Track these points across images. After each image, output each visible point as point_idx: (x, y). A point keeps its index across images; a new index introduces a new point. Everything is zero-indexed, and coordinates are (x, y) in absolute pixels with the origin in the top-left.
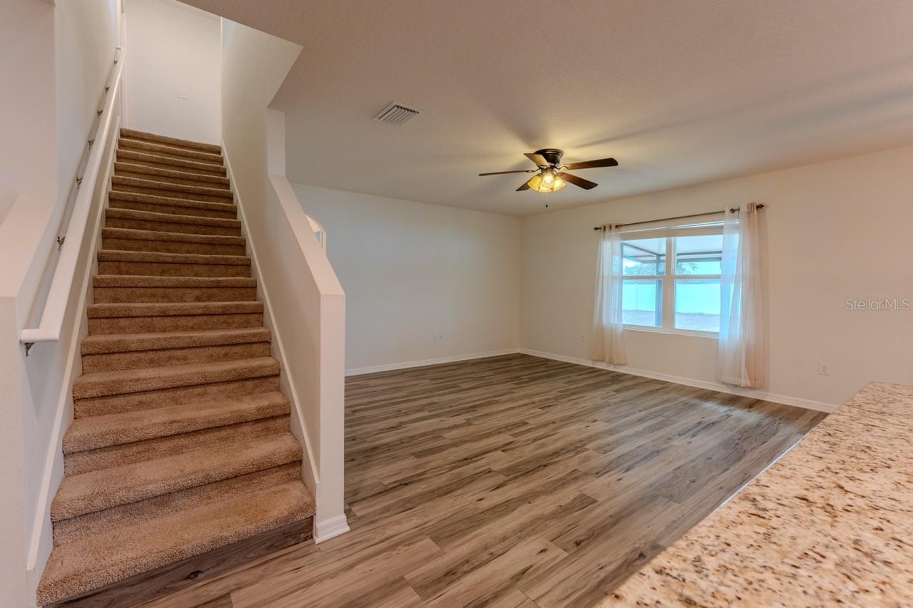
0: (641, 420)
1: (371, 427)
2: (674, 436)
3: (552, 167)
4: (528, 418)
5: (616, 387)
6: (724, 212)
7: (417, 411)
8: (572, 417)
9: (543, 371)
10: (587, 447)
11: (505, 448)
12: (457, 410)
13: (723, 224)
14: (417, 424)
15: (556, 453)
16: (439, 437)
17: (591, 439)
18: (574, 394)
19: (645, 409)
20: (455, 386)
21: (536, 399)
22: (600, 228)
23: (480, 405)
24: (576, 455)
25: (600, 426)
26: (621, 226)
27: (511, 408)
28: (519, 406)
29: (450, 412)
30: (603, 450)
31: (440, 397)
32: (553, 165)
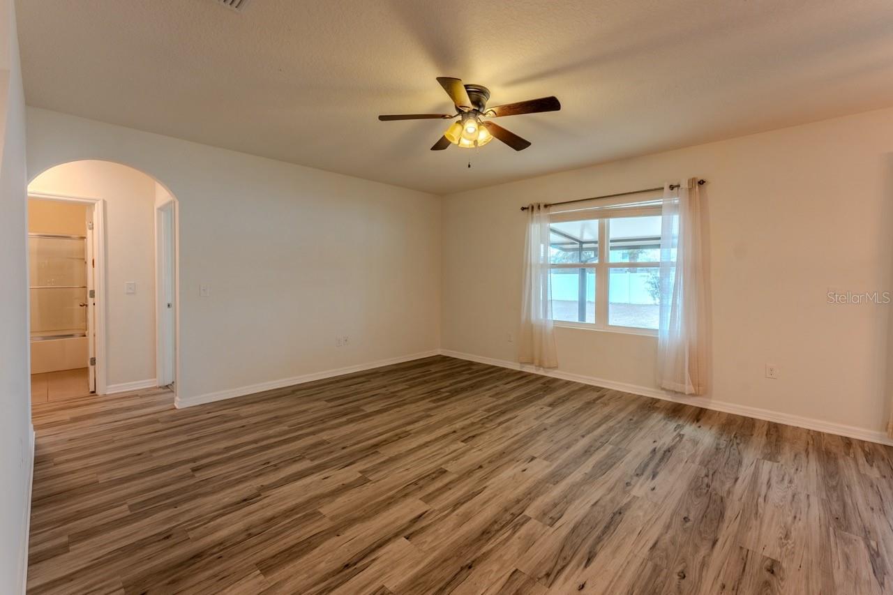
0: (587, 452)
1: (210, 503)
2: (631, 478)
3: (476, 112)
4: (447, 462)
5: (549, 398)
6: (663, 188)
7: (295, 461)
8: (502, 454)
9: (467, 380)
10: (527, 513)
11: (411, 530)
12: (351, 455)
13: (661, 203)
14: (286, 489)
15: (486, 533)
16: (315, 514)
17: (531, 495)
18: (503, 413)
19: (588, 432)
20: (358, 409)
21: (458, 425)
22: (528, 208)
23: (386, 442)
24: (514, 533)
25: (540, 469)
26: (550, 205)
27: (426, 445)
28: (436, 440)
29: (341, 457)
30: (551, 516)
31: (333, 431)
32: (477, 109)
